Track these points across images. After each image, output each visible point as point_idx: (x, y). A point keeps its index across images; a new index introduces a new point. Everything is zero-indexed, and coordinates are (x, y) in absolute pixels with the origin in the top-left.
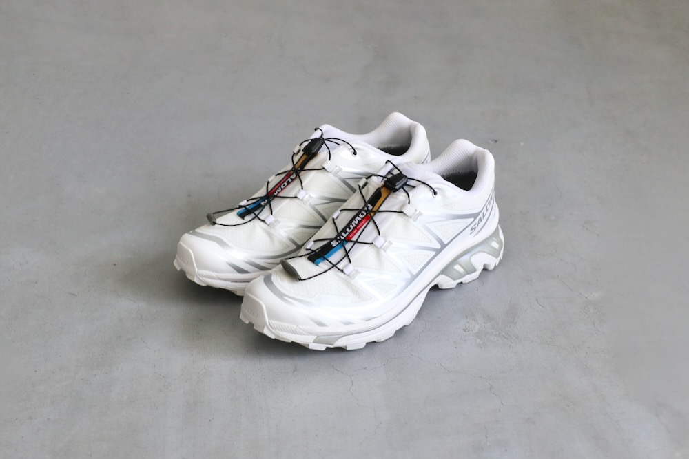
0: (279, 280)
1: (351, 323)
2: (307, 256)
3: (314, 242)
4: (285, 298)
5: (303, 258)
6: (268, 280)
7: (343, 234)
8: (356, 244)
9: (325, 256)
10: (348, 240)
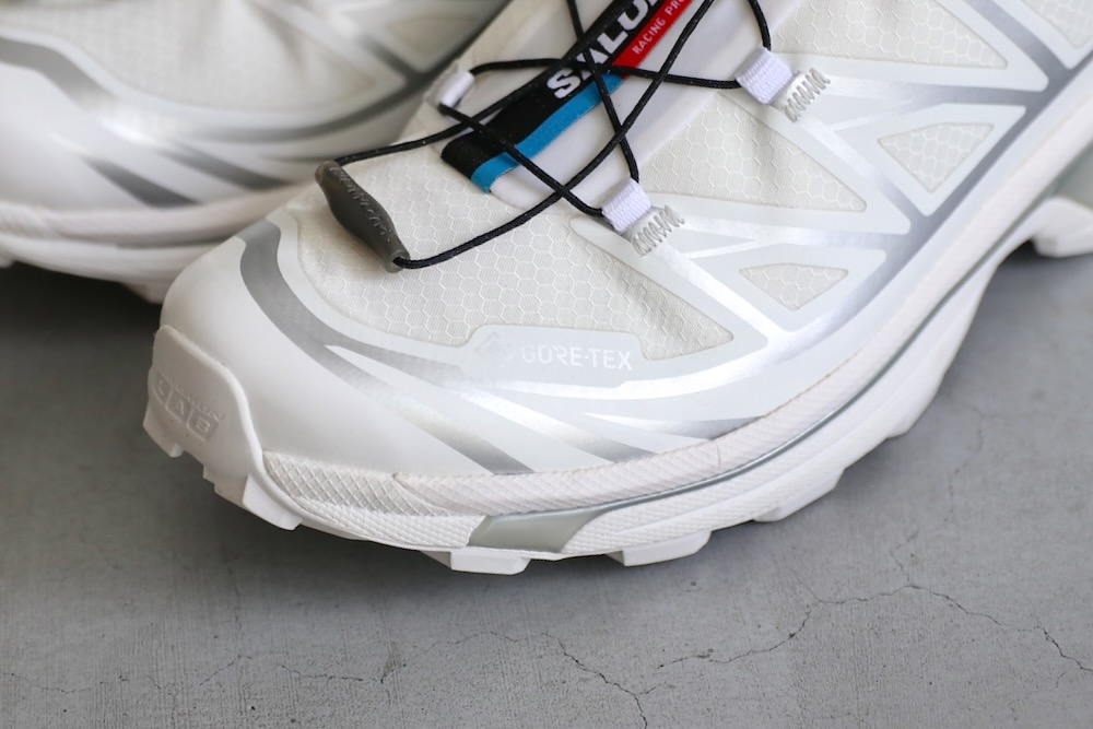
0: (312, 264)
1: (638, 453)
2: (442, 145)
3: (476, 71)
4: (336, 349)
5: (425, 151)
6: (260, 267)
7: (604, 39)
8: (664, 90)
9: (521, 147)
10: (624, 66)
